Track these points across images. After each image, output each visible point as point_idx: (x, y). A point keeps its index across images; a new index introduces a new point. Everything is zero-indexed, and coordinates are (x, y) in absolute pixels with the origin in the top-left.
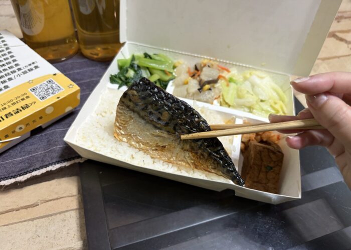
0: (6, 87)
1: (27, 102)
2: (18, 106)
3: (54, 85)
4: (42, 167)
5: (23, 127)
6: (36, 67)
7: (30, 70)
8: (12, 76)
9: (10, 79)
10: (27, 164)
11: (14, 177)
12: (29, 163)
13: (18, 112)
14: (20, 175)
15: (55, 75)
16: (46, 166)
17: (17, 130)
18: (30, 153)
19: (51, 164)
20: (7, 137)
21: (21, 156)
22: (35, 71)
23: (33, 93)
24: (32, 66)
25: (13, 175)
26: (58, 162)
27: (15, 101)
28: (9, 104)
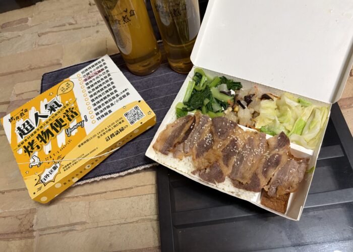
0: (110, 111)
1: (123, 125)
2: (117, 128)
3: (139, 111)
4: (133, 168)
5: (121, 143)
6: (128, 94)
7: (124, 96)
8: (112, 102)
9: (112, 104)
10: (125, 164)
11: (118, 172)
12: (126, 163)
13: (117, 134)
14: (122, 171)
15: (139, 101)
16: (136, 167)
17: (118, 145)
18: (127, 155)
19: (139, 166)
20: (112, 149)
21: (122, 158)
22: (127, 97)
23: (126, 117)
24: (125, 93)
25: (118, 171)
26: (143, 165)
27: (115, 124)
28: (112, 126)
